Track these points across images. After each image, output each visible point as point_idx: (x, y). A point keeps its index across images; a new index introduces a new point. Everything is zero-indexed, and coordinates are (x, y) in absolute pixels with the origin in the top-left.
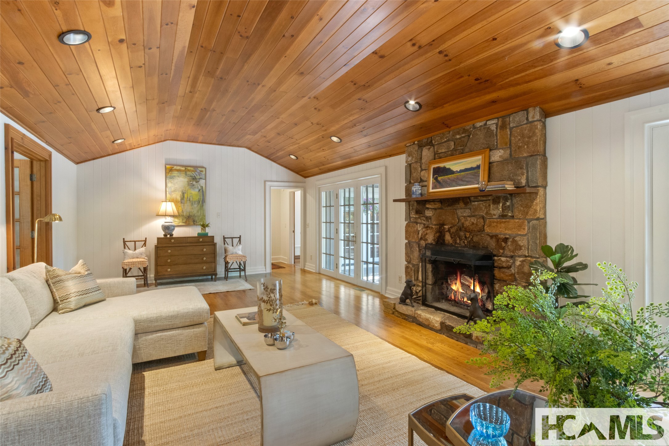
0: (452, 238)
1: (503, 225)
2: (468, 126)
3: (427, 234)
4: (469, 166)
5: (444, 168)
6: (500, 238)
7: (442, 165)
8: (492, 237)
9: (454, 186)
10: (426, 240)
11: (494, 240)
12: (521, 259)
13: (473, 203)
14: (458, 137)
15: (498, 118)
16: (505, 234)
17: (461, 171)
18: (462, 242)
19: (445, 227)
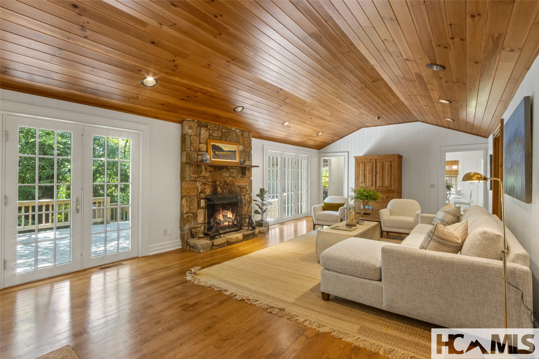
0: (221, 189)
1: (242, 181)
2: (229, 127)
3: (205, 189)
4: (231, 150)
5: (218, 147)
6: (241, 187)
7: (217, 144)
8: (238, 187)
9: (225, 159)
10: (205, 193)
11: (239, 188)
12: (247, 196)
13: (230, 170)
14: (224, 131)
15: (240, 130)
16: (243, 185)
17: (228, 151)
18: (226, 191)
19: (217, 183)
